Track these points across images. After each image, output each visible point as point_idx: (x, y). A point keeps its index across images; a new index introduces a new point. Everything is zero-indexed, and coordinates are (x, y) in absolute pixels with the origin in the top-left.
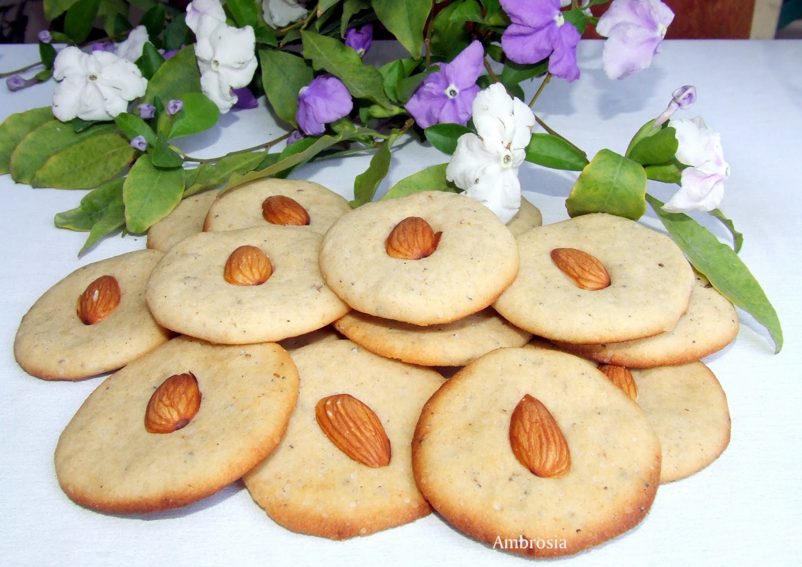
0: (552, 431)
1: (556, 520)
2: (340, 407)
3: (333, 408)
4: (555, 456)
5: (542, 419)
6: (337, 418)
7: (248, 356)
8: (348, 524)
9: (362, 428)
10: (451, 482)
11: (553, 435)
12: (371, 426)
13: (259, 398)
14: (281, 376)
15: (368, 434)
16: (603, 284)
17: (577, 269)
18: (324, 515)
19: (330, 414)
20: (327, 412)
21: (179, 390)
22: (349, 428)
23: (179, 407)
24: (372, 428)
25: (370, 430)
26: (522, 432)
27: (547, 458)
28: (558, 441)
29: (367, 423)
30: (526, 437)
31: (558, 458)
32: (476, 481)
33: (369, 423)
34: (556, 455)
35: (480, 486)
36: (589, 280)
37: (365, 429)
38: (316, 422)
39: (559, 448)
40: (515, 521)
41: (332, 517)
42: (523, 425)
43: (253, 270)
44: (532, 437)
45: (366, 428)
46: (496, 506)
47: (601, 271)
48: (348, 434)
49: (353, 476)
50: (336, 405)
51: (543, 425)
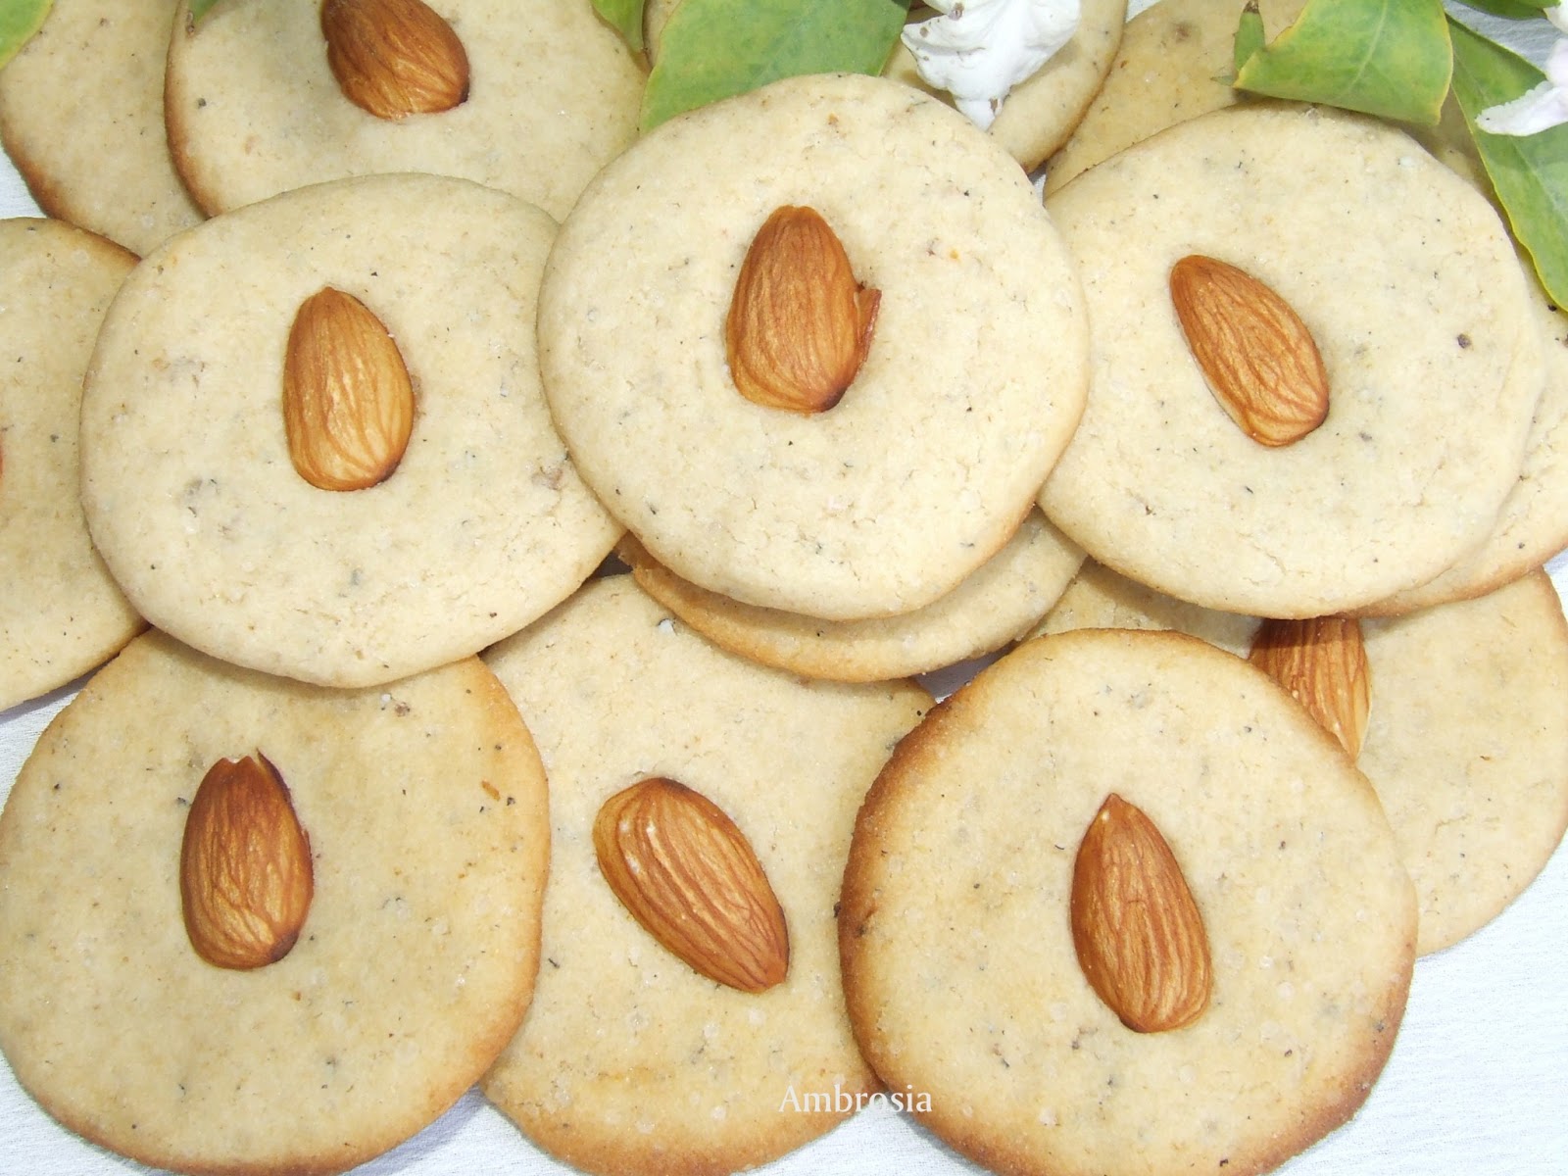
0: (1174, 923)
1: (1177, 1148)
2: (656, 844)
3: (639, 847)
4: (1179, 989)
5: (1149, 890)
6: (651, 877)
7: (402, 710)
8: (714, 1161)
9: (718, 904)
10: (941, 1060)
11: (1175, 934)
12: (737, 895)
13: (464, 881)
14: (504, 796)
15: (734, 918)
16: (1309, 422)
17: (1245, 377)
18: (659, 1146)
19: (635, 864)
20: (627, 858)
21: (255, 851)
22: (687, 906)
23: (268, 906)
24: (741, 901)
25: (738, 907)
26: (1103, 929)
27: (1160, 999)
28: (1186, 949)
29: (730, 890)
30: (1113, 942)
31: (1185, 993)
32: (997, 1053)
33: (732, 887)
34: (1182, 987)
35: (1008, 1065)
36: (1275, 419)
37: (726, 907)
38: (598, 875)
39: (1187, 966)
40: (1088, 1152)
41: (676, 1147)
42: (1106, 909)
43: (367, 432)
44: (1128, 944)
45: (726, 902)
46: (1045, 1116)
47: (1309, 383)
48: (685, 921)
49: (712, 1031)
50: (645, 834)
51: (1152, 909)
